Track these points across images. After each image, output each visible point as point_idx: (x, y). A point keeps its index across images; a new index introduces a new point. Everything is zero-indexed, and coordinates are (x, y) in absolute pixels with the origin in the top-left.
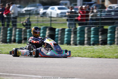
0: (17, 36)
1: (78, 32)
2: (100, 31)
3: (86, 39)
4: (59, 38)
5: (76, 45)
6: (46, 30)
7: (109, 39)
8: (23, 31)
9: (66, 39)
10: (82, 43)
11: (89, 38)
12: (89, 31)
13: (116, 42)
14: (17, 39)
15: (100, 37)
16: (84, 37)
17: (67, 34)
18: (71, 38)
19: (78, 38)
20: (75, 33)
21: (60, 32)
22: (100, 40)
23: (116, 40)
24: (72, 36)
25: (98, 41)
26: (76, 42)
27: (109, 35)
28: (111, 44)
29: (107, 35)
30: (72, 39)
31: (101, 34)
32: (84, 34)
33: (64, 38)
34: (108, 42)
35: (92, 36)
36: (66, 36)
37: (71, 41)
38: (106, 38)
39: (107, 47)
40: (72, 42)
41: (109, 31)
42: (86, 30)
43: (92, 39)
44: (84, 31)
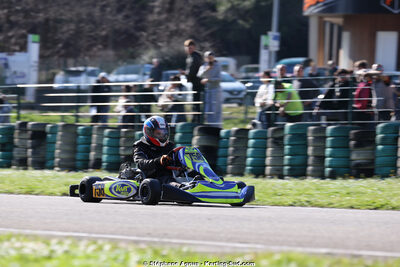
0: (105, 149)
1: (286, 141)
2: (352, 136)
3: (311, 160)
4: (231, 157)
5: (281, 177)
6: (192, 133)
8: (122, 134)
9: (249, 160)
10: (299, 172)
11: (320, 159)
12: (321, 138)
14: (104, 158)
15: (354, 155)
16: (307, 156)
17: (254, 146)
18: (265, 157)
19: (288, 157)
20: (278, 142)
21: (233, 138)
22: (353, 163)
24: (269, 151)
26: (282, 170)
30: (268, 161)
32: (306, 146)
33: (246, 157)
35: (328, 151)
36: (250, 151)
37: (265, 166)
38: (372, 157)
40: (268, 170)
41: (379, 136)
42: (309, 134)
43: (328, 159)
44: (304, 136)
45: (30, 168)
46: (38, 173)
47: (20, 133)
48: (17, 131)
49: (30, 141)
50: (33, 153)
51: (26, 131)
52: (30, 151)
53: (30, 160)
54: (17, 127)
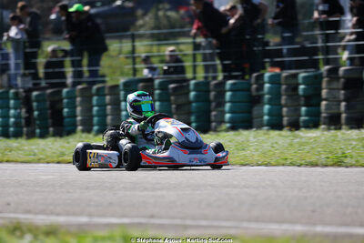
45: (344, 127)
46: (354, 133)
47: (329, 83)
48: (325, 80)
49: (342, 92)
50: (347, 107)
51: (338, 79)
52: (343, 104)
53: (344, 116)
54: (325, 74)
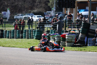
1: (12, 32)
3: (15, 36)
7: (24, 36)
9: (7, 35)
10: (13, 38)
11: (16, 35)
12: (16, 32)
13: (26, 37)
15: (20, 35)
16: (14, 35)
17: (8, 33)
19: (12, 35)
21: (5, 32)
22: (20, 36)
23: (26, 36)
24: (10, 34)
25: (20, 37)
27: (24, 34)
28: (24, 38)
29: (23, 34)
30: (10, 36)
31: (21, 33)
32: (14, 33)
33: (6, 35)
34: (24, 37)
35: (17, 34)
36: (7, 34)
39: (23, 39)
41: (24, 32)
42: (15, 31)
43: (17, 36)
44: (14, 32)
